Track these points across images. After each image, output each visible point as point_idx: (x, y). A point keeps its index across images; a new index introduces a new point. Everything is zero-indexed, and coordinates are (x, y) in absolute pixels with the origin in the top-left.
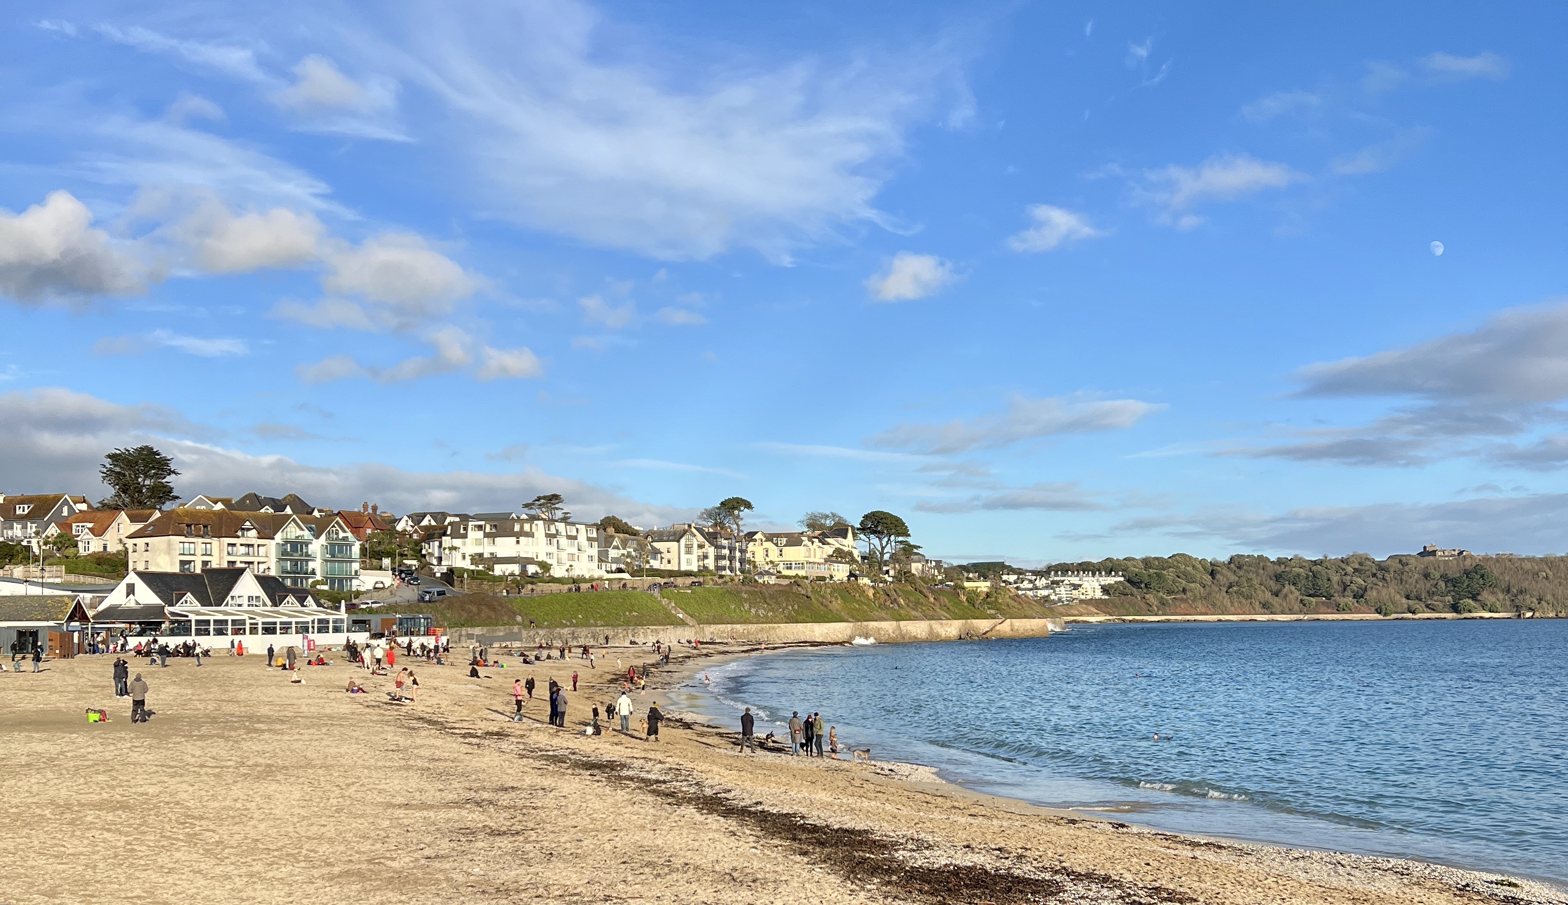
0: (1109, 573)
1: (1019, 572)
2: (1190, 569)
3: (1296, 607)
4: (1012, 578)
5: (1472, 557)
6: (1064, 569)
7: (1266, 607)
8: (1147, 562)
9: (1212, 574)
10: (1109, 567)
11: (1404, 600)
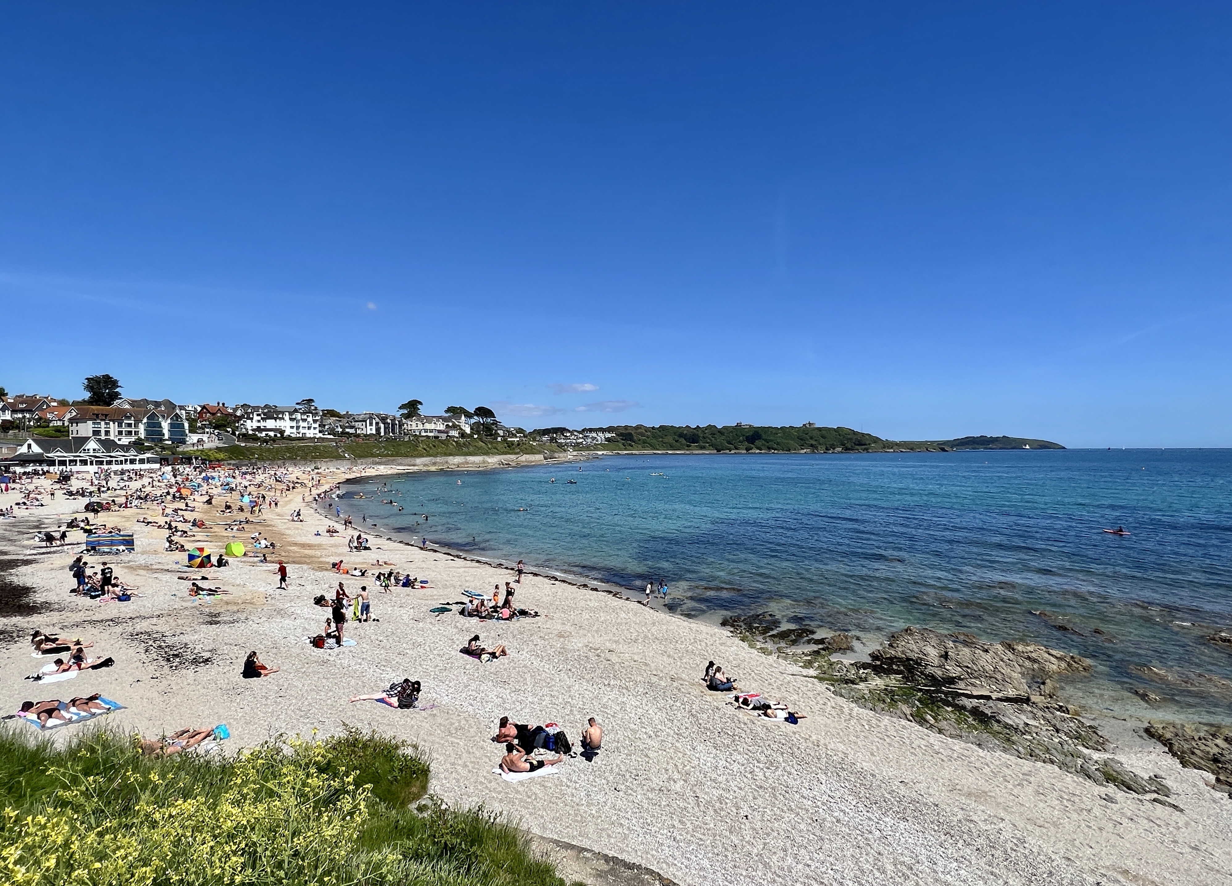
0: (609, 432)
1: (572, 432)
2: (643, 431)
4: (568, 434)
5: (755, 428)
6: (591, 430)
7: (672, 448)
8: (626, 428)
9: (652, 433)
10: (610, 429)
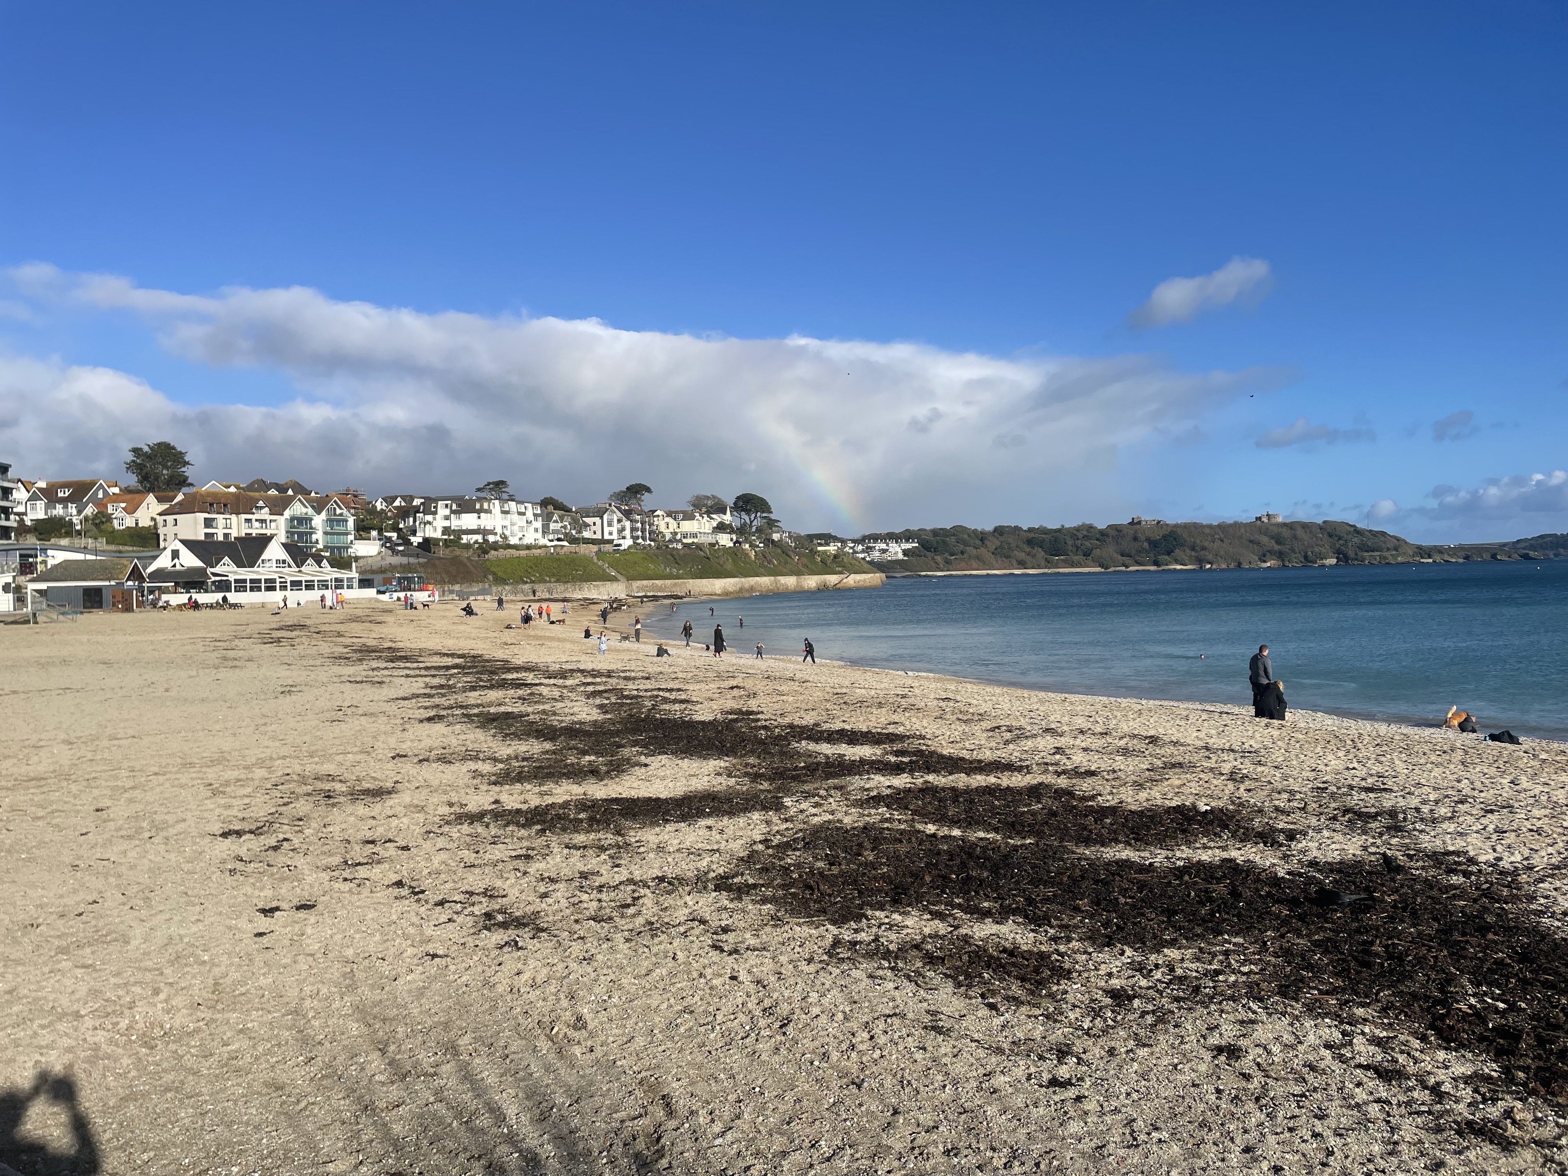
0: (907, 541)
1: (843, 541)
2: (966, 536)
3: (1043, 563)
4: (837, 545)
5: (1167, 525)
6: (876, 538)
7: (1022, 564)
8: (935, 532)
9: (982, 540)
10: (907, 536)
11: (1120, 557)
